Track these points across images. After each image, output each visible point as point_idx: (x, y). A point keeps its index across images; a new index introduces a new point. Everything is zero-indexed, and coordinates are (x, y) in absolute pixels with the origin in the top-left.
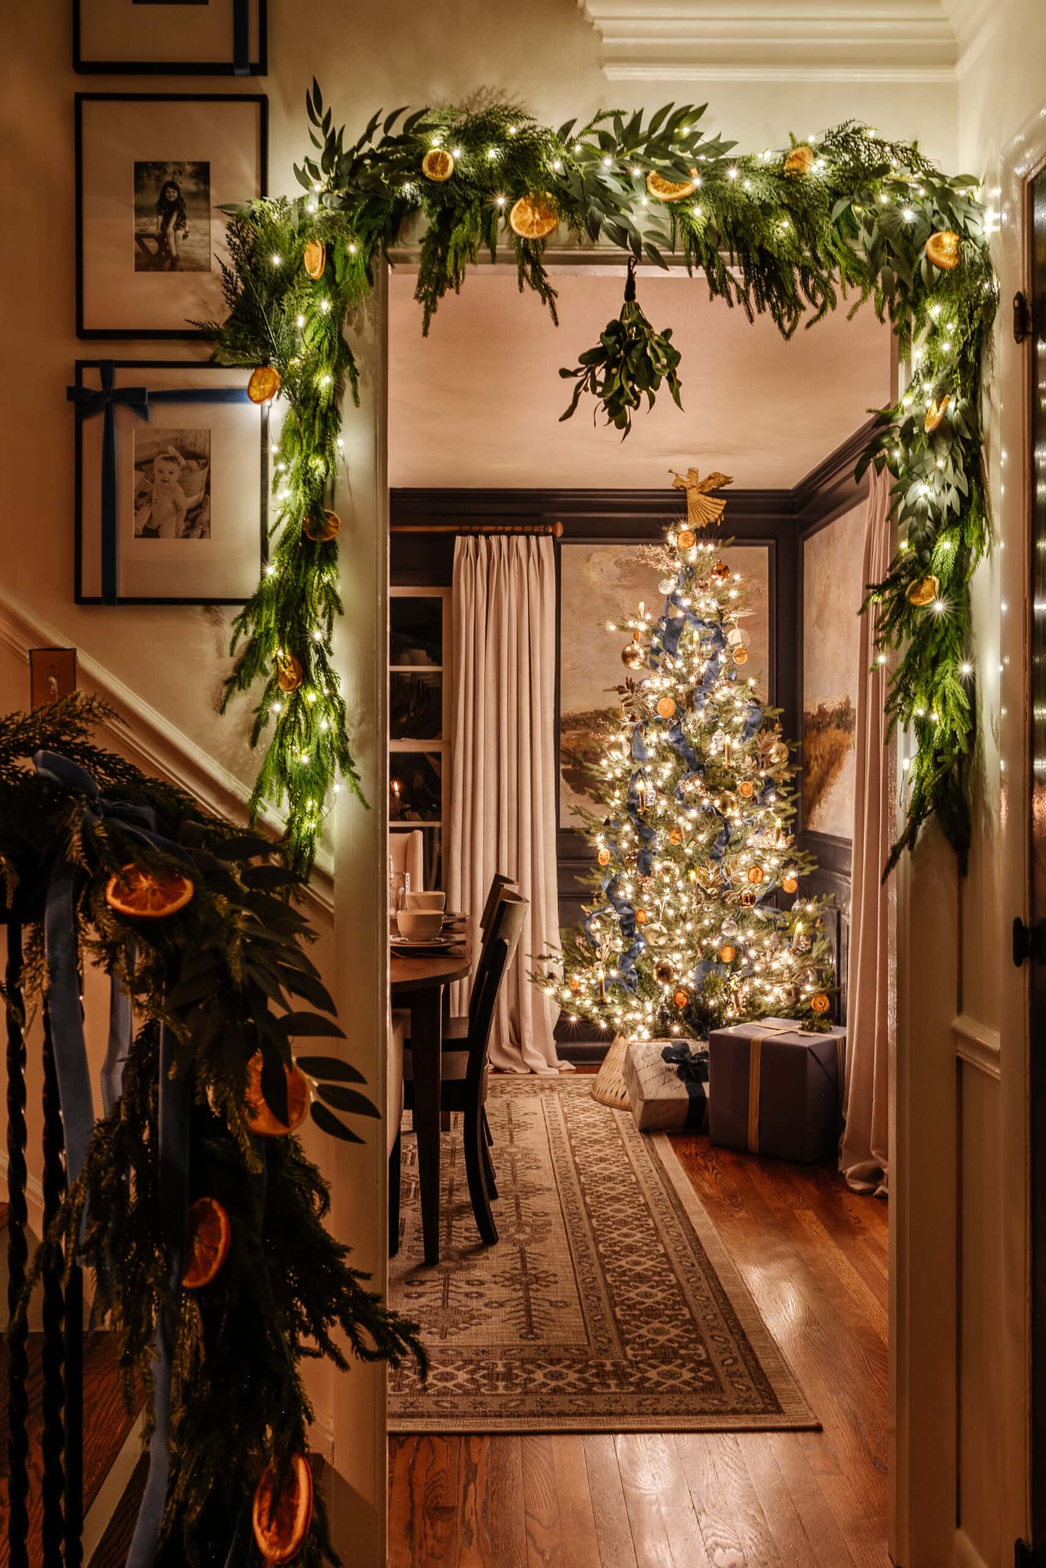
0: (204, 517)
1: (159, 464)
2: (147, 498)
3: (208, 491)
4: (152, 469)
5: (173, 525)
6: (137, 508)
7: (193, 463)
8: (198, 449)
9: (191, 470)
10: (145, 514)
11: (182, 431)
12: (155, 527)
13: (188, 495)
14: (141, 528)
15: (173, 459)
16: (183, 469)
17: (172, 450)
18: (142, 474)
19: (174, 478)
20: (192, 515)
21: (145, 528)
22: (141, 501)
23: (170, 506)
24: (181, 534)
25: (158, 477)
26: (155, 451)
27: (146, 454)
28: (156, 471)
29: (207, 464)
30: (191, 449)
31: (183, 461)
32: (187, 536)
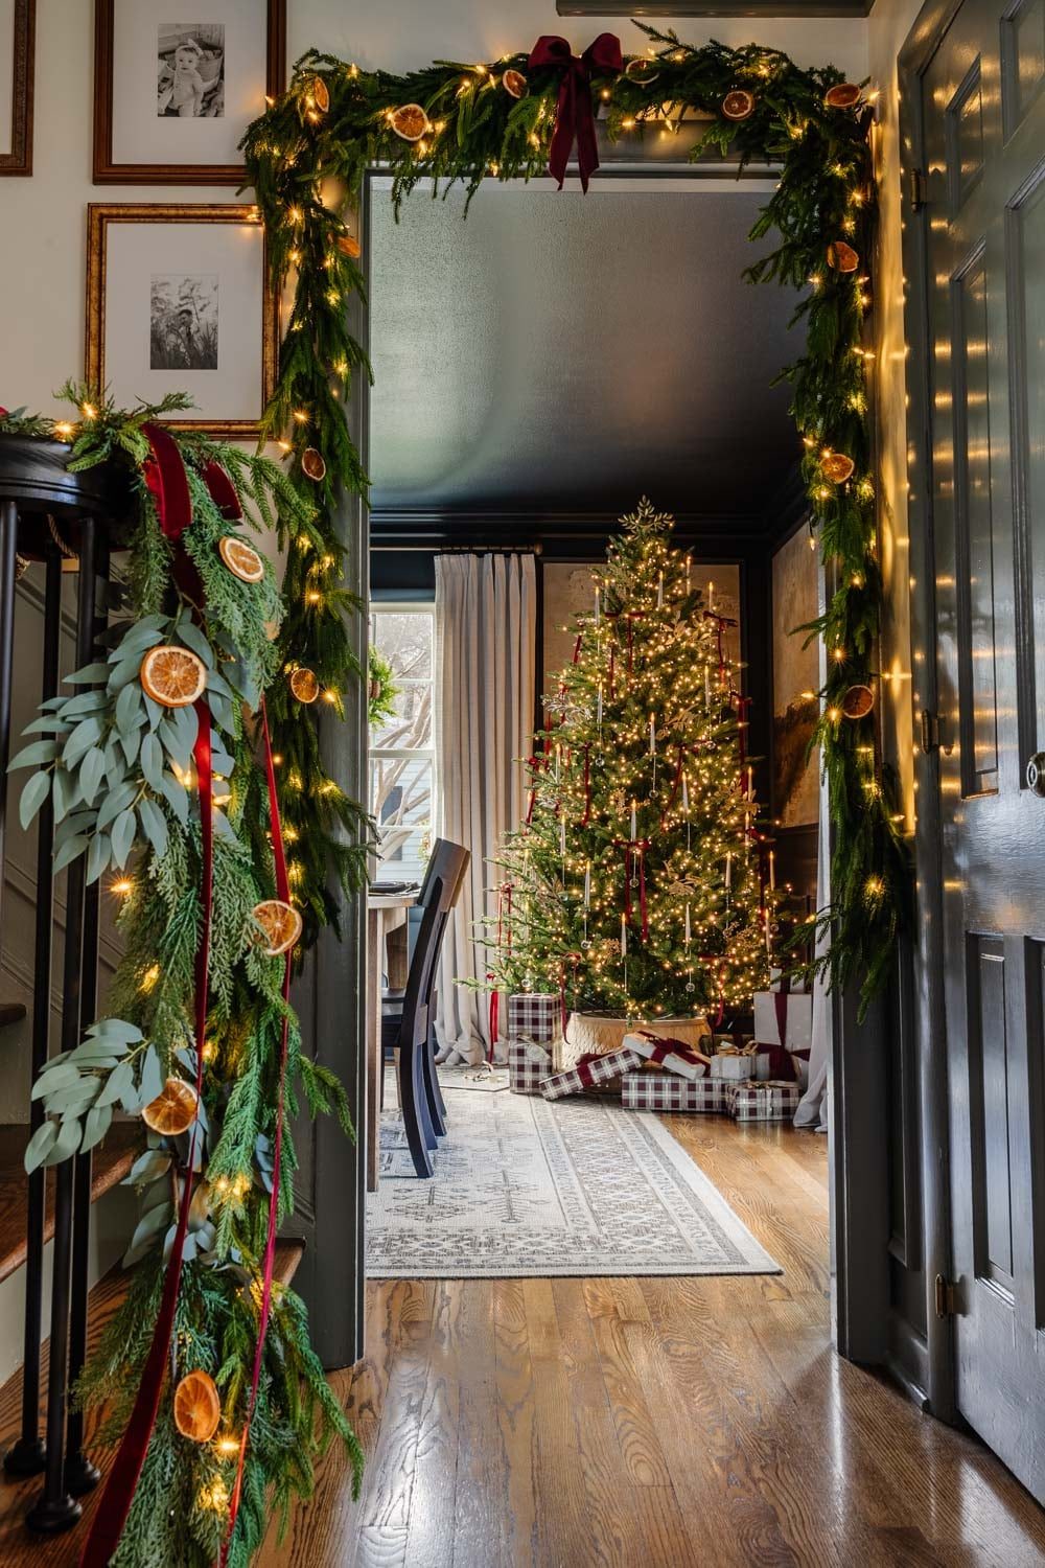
0: (218, 99)
1: (179, 54)
2: (169, 82)
3: (222, 77)
4: (173, 58)
5: (192, 105)
6: (160, 91)
7: (209, 53)
8: (213, 42)
9: (208, 59)
10: (167, 97)
11: (200, 25)
12: (176, 107)
13: (204, 80)
14: (163, 107)
15: (192, 50)
16: (200, 59)
17: (191, 43)
18: (165, 63)
19: (194, 65)
20: (207, 98)
21: (167, 109)
22: (164, 85)
23: (190, 90)
24: (198, 113)
25: (179, 65)
26: (177, 43)
27: (168, 46)
28: (177, 59)
29: (221, 54)
30: (208, 41)
31: (201, 52)
32: (203, 115)
